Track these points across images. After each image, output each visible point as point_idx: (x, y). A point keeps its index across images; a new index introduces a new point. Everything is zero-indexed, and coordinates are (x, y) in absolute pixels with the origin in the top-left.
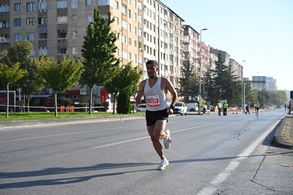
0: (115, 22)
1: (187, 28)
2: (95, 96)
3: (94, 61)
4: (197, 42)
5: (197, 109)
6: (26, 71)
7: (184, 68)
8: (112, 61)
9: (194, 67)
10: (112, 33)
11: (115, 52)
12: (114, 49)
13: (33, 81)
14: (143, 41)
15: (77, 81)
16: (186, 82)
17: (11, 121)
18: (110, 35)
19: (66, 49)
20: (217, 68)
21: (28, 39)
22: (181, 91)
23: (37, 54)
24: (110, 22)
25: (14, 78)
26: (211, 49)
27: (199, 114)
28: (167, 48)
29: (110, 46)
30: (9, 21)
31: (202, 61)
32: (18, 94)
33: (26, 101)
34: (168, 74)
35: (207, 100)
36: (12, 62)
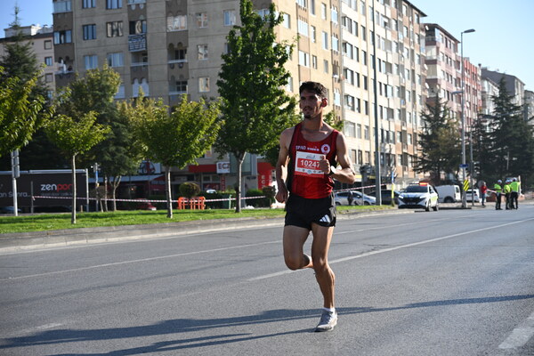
0: (284, 24)
1: (431, 29)
2: (247, 175)
3: (244, 104)
4: (454, 58)
5: (458, 197)
6: (109, 128)
7: (428, 113)
8: (280, 102)
9: (448, 109)
10: (278, 45)
11: (285, 83)
12: (283, 78)
13: (122, 148)
14: (342, 61)
15: (210, 147)
16: (434, 141)
17: (83, 230)
18: (275, 49)
19: (185, 83)
20: (497, 110)
21: (110, 65)
22: (423, 161)
23: (128, 93)
24: (273, 22)
25: (84, 143)
26: (484, 71)
27: (463, 208)
28: (391, 72)
29: (275, 72)
30: (71, 30)
31: (467, 96)
32: (93, 176)
33: (110, 189)
34: (396, 127)
35: (479, 178)
36: (79, 112)
